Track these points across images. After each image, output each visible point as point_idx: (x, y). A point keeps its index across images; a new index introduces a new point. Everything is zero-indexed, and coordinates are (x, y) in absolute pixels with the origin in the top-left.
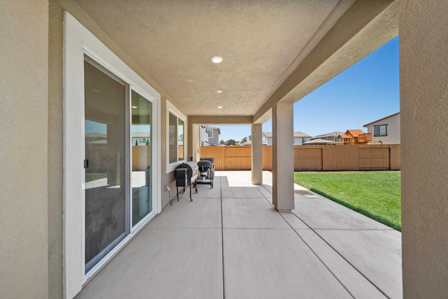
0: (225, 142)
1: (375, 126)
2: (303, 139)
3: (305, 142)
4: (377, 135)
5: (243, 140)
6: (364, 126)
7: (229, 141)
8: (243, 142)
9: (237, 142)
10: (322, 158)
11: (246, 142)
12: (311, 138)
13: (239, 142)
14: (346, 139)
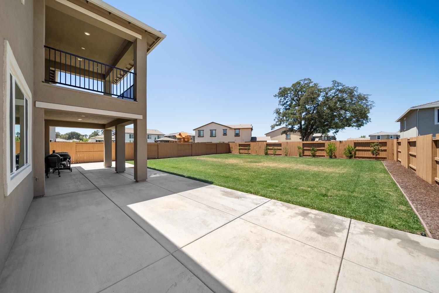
0: (62, 135)
1: (198, 130)
2: (158, 136)
3: (160, 138)
4: (199, 136)
5: (93, 133)
6: (193, 130)
7: (69, 133)
8: (92, 136)
9: (84, 136)
10: (158, 151)
11: (98, 137)
12: (165, 136)
13: (86, 136)
14: (179, 139)
